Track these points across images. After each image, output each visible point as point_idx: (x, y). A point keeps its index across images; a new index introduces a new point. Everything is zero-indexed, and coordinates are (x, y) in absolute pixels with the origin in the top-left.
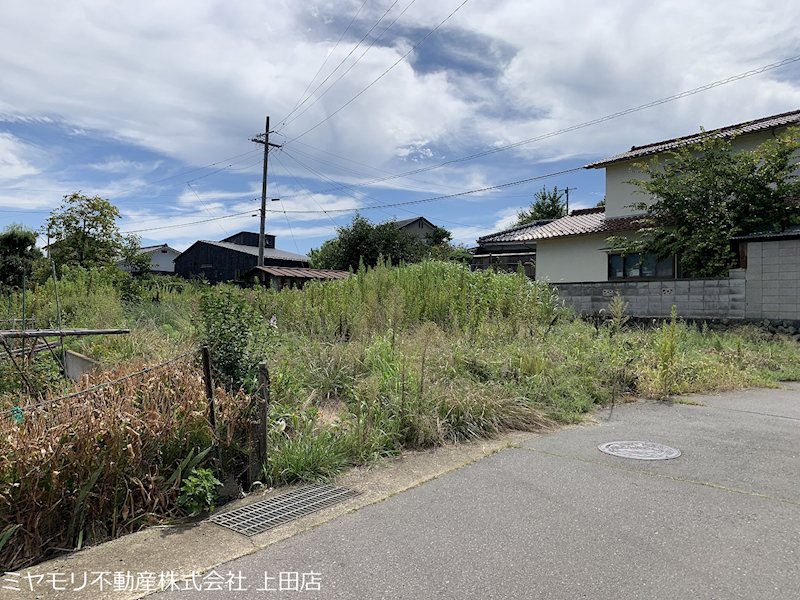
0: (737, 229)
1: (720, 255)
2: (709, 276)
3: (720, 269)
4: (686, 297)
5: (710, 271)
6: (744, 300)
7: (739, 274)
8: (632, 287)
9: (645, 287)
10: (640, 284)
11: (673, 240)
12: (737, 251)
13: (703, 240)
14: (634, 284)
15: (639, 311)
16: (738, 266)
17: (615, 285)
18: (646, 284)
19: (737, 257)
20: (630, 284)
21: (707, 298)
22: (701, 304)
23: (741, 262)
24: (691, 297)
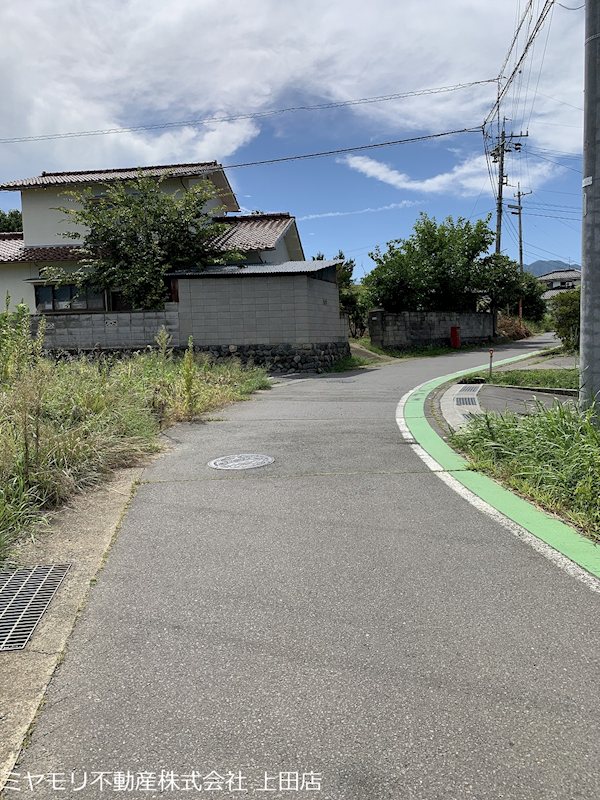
0: (168, 266)
1: (156, 289)
2: (147, 309)
3: (157, 302)
4: (128, 328)
5: (149, 304)
6: (178, 330)
7: (173, 308)
8: (74, 319)
9: (87, 319)
10: (83, 317)
11: (114, 273)
12: (169, 286)
13: (142, 274)
14: (76, 317)
15: (83, 344)
16: (170, 300)
17: (55, 317)
18: (89, 316)
19: (169, 291)
20: (73, 316)
21: (147, 329)
22: (142, 335)
23: (174, 297)
24: (133, 328)
